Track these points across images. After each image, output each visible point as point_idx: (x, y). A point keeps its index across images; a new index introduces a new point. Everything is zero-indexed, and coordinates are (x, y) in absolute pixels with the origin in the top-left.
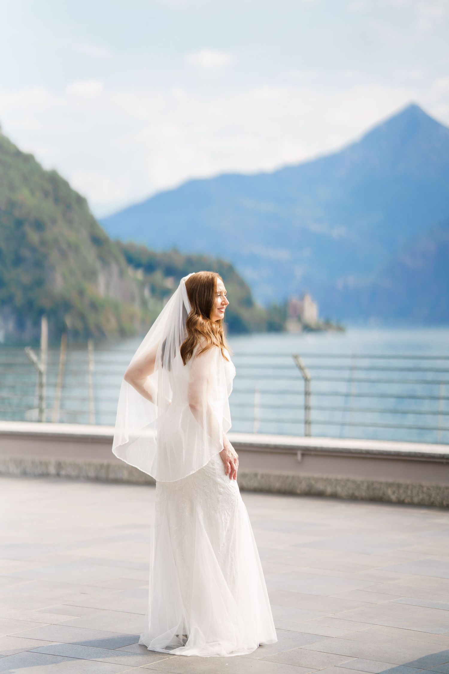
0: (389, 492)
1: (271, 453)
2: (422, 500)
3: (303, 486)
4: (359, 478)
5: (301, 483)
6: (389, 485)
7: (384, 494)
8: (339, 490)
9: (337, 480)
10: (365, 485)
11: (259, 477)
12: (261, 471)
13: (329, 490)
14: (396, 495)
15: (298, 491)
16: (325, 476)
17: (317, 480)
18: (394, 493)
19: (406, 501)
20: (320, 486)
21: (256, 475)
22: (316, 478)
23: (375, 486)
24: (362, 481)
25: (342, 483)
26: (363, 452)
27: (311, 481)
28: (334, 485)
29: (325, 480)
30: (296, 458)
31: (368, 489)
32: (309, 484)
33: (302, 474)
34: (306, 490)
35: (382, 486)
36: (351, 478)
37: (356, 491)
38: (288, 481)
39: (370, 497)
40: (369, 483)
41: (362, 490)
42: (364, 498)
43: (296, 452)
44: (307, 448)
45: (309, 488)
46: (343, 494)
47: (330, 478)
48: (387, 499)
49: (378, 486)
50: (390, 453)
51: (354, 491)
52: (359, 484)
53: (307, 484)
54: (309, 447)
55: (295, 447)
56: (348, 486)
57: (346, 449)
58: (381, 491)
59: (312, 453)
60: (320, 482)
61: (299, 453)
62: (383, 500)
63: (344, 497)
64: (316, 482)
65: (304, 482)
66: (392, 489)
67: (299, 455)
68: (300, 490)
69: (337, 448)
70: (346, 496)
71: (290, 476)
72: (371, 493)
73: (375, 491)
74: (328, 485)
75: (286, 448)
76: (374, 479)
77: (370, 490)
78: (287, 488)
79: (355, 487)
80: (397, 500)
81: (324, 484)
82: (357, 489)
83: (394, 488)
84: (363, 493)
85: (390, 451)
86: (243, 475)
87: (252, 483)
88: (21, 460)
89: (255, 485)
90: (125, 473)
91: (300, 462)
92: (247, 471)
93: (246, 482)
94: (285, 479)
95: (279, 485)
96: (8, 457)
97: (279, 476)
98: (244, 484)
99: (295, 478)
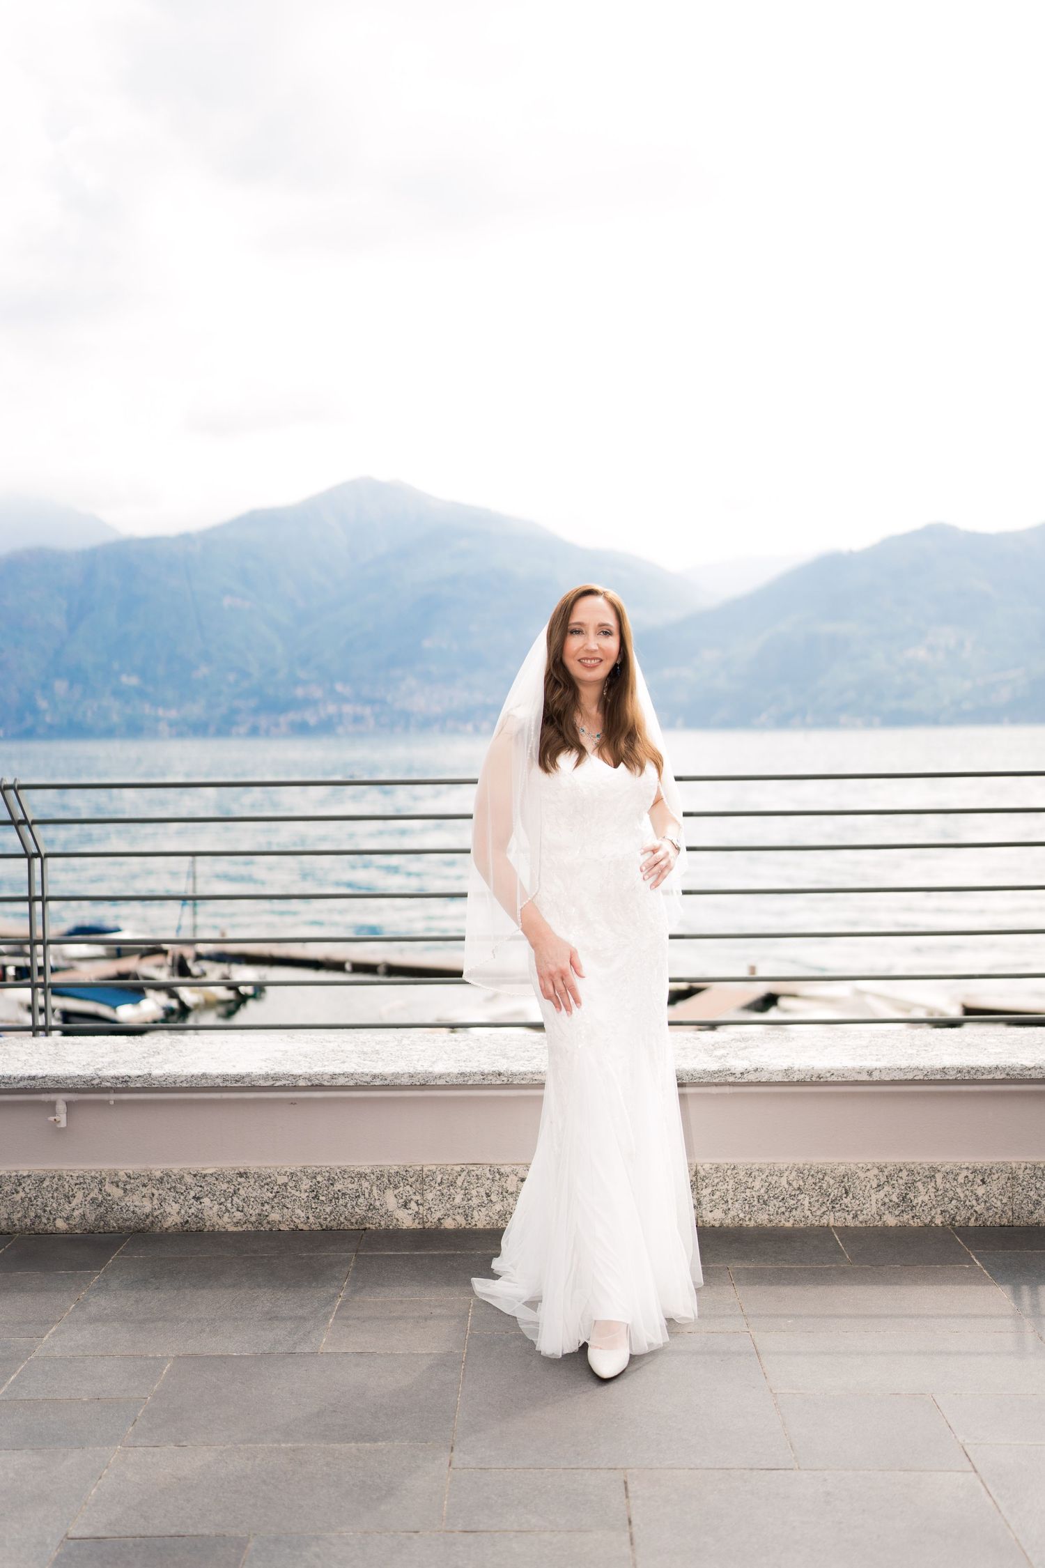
0: (391, 1201)
3: (78, 1209)
4: (278, 1167)
5: (69, 1198)
6: (390, 1180)
7: (371, 1207)
8: (210, 1209)
9: (203, 1177)
10: (306, 1184)
14: (413, 1205)
15: (61, 1224)
16: (157, 1170)
17: (128, 1183)
19: (449, 1224)
20: (140, 1203)
22: (125, 1178)
23: (338, 1186)
24: (292, 1173)
25: (225, 1186)
26: (302, 1083)
27: (108, 1188)
28: (192, 1194)
29: (161, 1180)
30: (52, 1118)
31: (316, 1197)
32: (100, 1198)
33: (73, 1167)
34: (91, 1217)
35: (366, 1184)
36: (253, 1165)
37: (273, 1207)
38: (17, 1197)
39: (326, 1219)
40: (319, 1178)
41: (295, 1200)
42: (301, 1226)
43: (53, 1097)
44: (95, 1082)
45: (102, 1210)
46: (226, 1218)
47: (175, 1171)
48: (382, 1223)
49: (351, 1186)
50: (398, 1082)
51: (267, 1207)
52: (285, 1185)
53: (93, 1200)
54: (103, 1079)
55: (50, 1085)
56: (242, 1192)
57: (240, 1078)
58: (361, 1200)
59: (112, 1097)
60: (144, 1190)
61: (60, 1098)
62: (371, 1226)
63: (231, 1228)
64: (125, 1190)
65: (80, 1195)
66: (401, 1189)
67: (61, 1107)
68: (67, 1219)
69: (204, 1076)
70: (236, 1224)
71: (29, 1176)
72: (328, 1210)
73: (341, 1201)
74: (174, 1194)
75: (15, 1086)
76: (336, 1163)
77: (322, 1198)
78: (16, 1216)
79: (271, 1196)
80: (417, 1221)
81: (155, 1191)
82: (276, 1200)
83: (408, 1188)
84: (298, 1211)
85: (396, 1075)
91: (62, 1128)
94: (7, 1188)
99: (46, 1183)
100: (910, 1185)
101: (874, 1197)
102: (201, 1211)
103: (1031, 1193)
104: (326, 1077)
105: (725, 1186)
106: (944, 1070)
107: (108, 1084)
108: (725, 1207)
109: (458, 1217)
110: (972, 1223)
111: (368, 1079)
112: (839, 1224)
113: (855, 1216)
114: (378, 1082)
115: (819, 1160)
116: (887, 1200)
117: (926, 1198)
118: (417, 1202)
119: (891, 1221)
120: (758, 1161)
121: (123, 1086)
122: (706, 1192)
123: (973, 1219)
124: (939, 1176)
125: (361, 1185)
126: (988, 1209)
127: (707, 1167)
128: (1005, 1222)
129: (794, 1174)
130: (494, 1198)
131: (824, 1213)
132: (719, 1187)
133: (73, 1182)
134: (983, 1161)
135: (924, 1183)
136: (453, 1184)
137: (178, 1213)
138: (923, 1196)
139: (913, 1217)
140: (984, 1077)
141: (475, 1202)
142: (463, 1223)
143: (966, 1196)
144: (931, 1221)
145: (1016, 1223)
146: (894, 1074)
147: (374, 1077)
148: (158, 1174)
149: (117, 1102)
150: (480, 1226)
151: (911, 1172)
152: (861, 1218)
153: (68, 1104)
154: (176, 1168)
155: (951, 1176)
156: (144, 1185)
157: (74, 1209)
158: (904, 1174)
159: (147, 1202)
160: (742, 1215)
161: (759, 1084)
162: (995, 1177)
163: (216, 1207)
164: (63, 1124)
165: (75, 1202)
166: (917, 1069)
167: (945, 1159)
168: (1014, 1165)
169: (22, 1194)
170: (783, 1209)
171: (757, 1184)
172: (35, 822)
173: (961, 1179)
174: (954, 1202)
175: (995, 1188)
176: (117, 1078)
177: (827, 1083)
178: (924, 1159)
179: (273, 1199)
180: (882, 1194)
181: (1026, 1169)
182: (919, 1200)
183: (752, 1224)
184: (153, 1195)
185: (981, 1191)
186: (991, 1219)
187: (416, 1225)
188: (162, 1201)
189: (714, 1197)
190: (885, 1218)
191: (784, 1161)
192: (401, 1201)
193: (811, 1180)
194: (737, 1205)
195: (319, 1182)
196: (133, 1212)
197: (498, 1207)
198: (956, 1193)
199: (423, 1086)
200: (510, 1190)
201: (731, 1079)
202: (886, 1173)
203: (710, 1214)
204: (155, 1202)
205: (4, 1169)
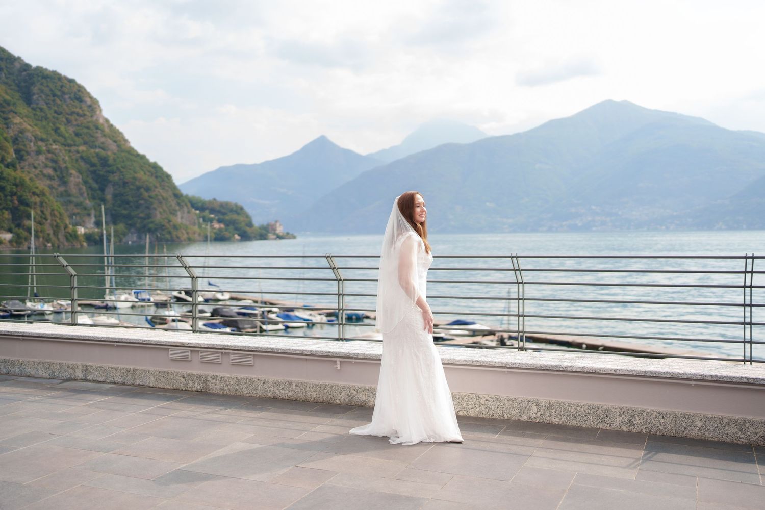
2: (479, 412)
5: (340, 393)
11: (294, 384)
12: (295, 379)
15: (338, 401)
17: (358, 390)
21: (290, 384)
22: (357, 388)
27: (352, 391)
29: (368, 390)
30: (335, 367)
32: (350, 394)
33: (343, 383)
34: (347, 400)
38: (325, 391)
43: (336, 359)
44: (348, 355)
45: (350, 398)
47: (373, 387)
53: (348, 394)
54: (350, 354)
55: (334, 355)
59: (353, 360)
60: (363, 393)
61: (338, 359)
64: (357, 392)
65: (343, 392)
67: (338, 363)
68: (340, 400)
71: (329, 385)
75: (324, 354)
78: (325, 398)
86: (277, 384)
87: (286, 391)
88: (50, 364)
89: (290, 394)
90: (152, 379)
91: (338, 370)
92: (280, 379)
93: (280, 391)
94: (322, 388)
95: (316, 395)
96: (37, 360)
97: (317, 385)
98: (278, 392)
99: (334, 387)
100: (633, 416)
101: (618, 419)
103: (683, 424)
105: (560, 410)
106: (645, 372)
107: (352, 356)
108: (560, 417)
109: (464, 412)
110: (658, 433)
112: (604, 428)
113: (610, 426)
115: (597, 403)
116: (623, 421)
117: (639, 422)
119: (625, 429)
120: (573, 401)
121: (356, 357)
122: (553, 411)
123: (658, 432)
124: (644, 414)
126: (665, 429)
127: (554, 401)
128: (672, 434)
129: (587, 407)
130: (476, 406)
131: (598, 423)
132: (558, 409)
133: (341, 388)
134: (663, 409)
135: (638, 416)
136: (463, 399)
138: (638, 420)
139: (634, 429)
140: (662, 376)
141: (470, 406)
142: (466, 414)
143: (656, 422)
144: (641, 431)
145: (677, 435)
146: (625, 372)
148: (367, 388)
150: (472, 415)
151: (633, 411)
152: (613, 427)
153: (341, 362)
155: (649, 414)
156: (363, 391)
157: (342, 397)
158: (630, 411)
159: (364, 397)
160: (566, 421)
161: (572, 372)
162: (668, 416)
164: (339, 368)
165: (342, 394)
166: (635, 371)
167: (647, 408)
168: (676, 412)
169: (326, 390)
170: (582, 420)
171: (572, 410)
172: (338, 268)
173: (654, 416)
174: (651, 424)
175: (668, 420)
176: (354, 354)
177: (598, 373)
178: (638, 407)
180: (621, 418)
181: (681, 414)
182: (637, 422)
183: (570, 424)
184: (366, 394)
185: (662, 421)
186: (666, 432)
189: (557, 413)
190: (622, 427)
191: (583, 403)
193: (593, 410)
194: (564, 416)
196: (360, 400)
197: (478, 409)
198: (651, 421)
199: (452, 364)
200: (482, 403)
201: (561, 369)
202: (623, 410)
203: (554, 419)
204: (367, 397)
205: (321, 382)
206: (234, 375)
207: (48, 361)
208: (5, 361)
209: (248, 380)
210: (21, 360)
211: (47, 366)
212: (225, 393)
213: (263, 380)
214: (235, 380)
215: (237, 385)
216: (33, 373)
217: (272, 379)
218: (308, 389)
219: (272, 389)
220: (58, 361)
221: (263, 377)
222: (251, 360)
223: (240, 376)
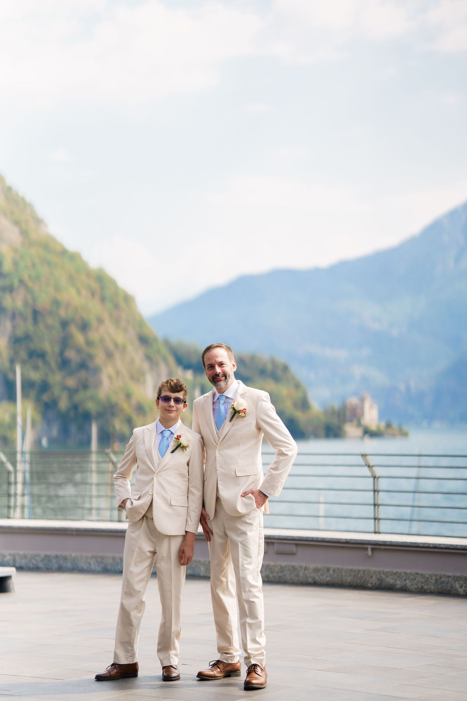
0: (457, 585)
1: (342, 547)
3: (374, 581)
4: (427, 572)
5: (372, 577)
6: (457, 579)
7: (452, 587)
9: (406, 573)
10: (434, 578)
11: (331, 571)
12: (332, 566)
13: (399, 584)
14: (463, 587)
15: (369, 585)
16: (395, 571)
17: (387, 574)
18: (461, 587)
20: (390, 580)
21: (328, 570)
22: (386, 573)
23: (443, 579)
24: (430, 575)
25: (412, 577)
26: (431, 546)
27: (382, 575)
28: (403, 578)
29: (395, 574)
30: (366, 553)
31: (437, 582)
32: (379, 578)
33: (373, 569)
34: (377, 583)
35: (450, 580)
36: (420, 572)
37: (425, 585)
38: (359, 575)
39: (439, 590)
40: (437, 577)
41: (431, 583)
42: (433, 591)
43: (367, 546)
44: (377, 542)
45: (380, 582)
46: (412, 587)
48: (455, 592)
49: (446, 580)
50: (457, 547)
51: (423, 585)
52: (428, 578)
53: (378, 578)
54: (379, 541)
55: (366, 542)
56: (417, 579)
57: (415, 543)
58: (449, 584)
59: (382, 547)
60: (391, 576)
61: (369, 547)
62: (451, 593)
63: (414, 590)
64: (386, 576)
65: (374, 577)
66: (460, 582)
68: (371, 583)
69: (406, 542)
70: (416, 589)
71: (361, 570)
72: (440, 586)
73: (444, 584)
74: (398, 578)
75: (357, 542)
76: (442, 573)
77: (438, 583)
78: (358, 582)
79: (424, 581)
80: (464, 593)
81: (394, 578)
82: (426, 583)
83: (462, 582)
84: (432, 587)
85: (457, 545)
86: (316, 570)
87: (325, 577)
88: (102, 558)
89: (328, 579)
90: (203, 569)
91: (370, 557)
92: (320, 566)
93: (319, 577)
94: (356, 573)
95: (351, 579)
96: (90, 555)
97: (351, 570)
98: (317, 578)
99: (366, 572)
102: (406, 584)
104: (438, 545)
107: (381, 543)
111: (449, 546)
114: (452, 547)
118: (464, 586)
121: (385, 544)
125: (449, 580)
133: (373, 573)
137: (400, 584)
147: (451, 545)
149: (385, 550)
153: (373, 549)
154: (400, 571)
156: (391, 575)
157: (373, 581)
163: (410, 584)
164: (370, 554)
165: (373, 579)
176: (383, 541)
179: (425, 582)
184: (393, 578)
187: (464, 594)
188: (396, 580)
192: (460, 586)
195: (437, 578)
196: (388, 583)
204: (394, 581)
205: (355, 568)
206: (278, 563)
207: (101, 554)
208: (57, 557)
209: (290, 568)
210: (73, 555)
211: (99, 560)
212: (270, 580)
213: (304, 567)
214: (279, 567)
215: (281, 572)
216: (85, 566)
217: (312, 566)
218: (343, 574)
219: (312, 575)
220: (111, 555)
221: (304, 565)
222: (293, 549)
223: (284, 564)
